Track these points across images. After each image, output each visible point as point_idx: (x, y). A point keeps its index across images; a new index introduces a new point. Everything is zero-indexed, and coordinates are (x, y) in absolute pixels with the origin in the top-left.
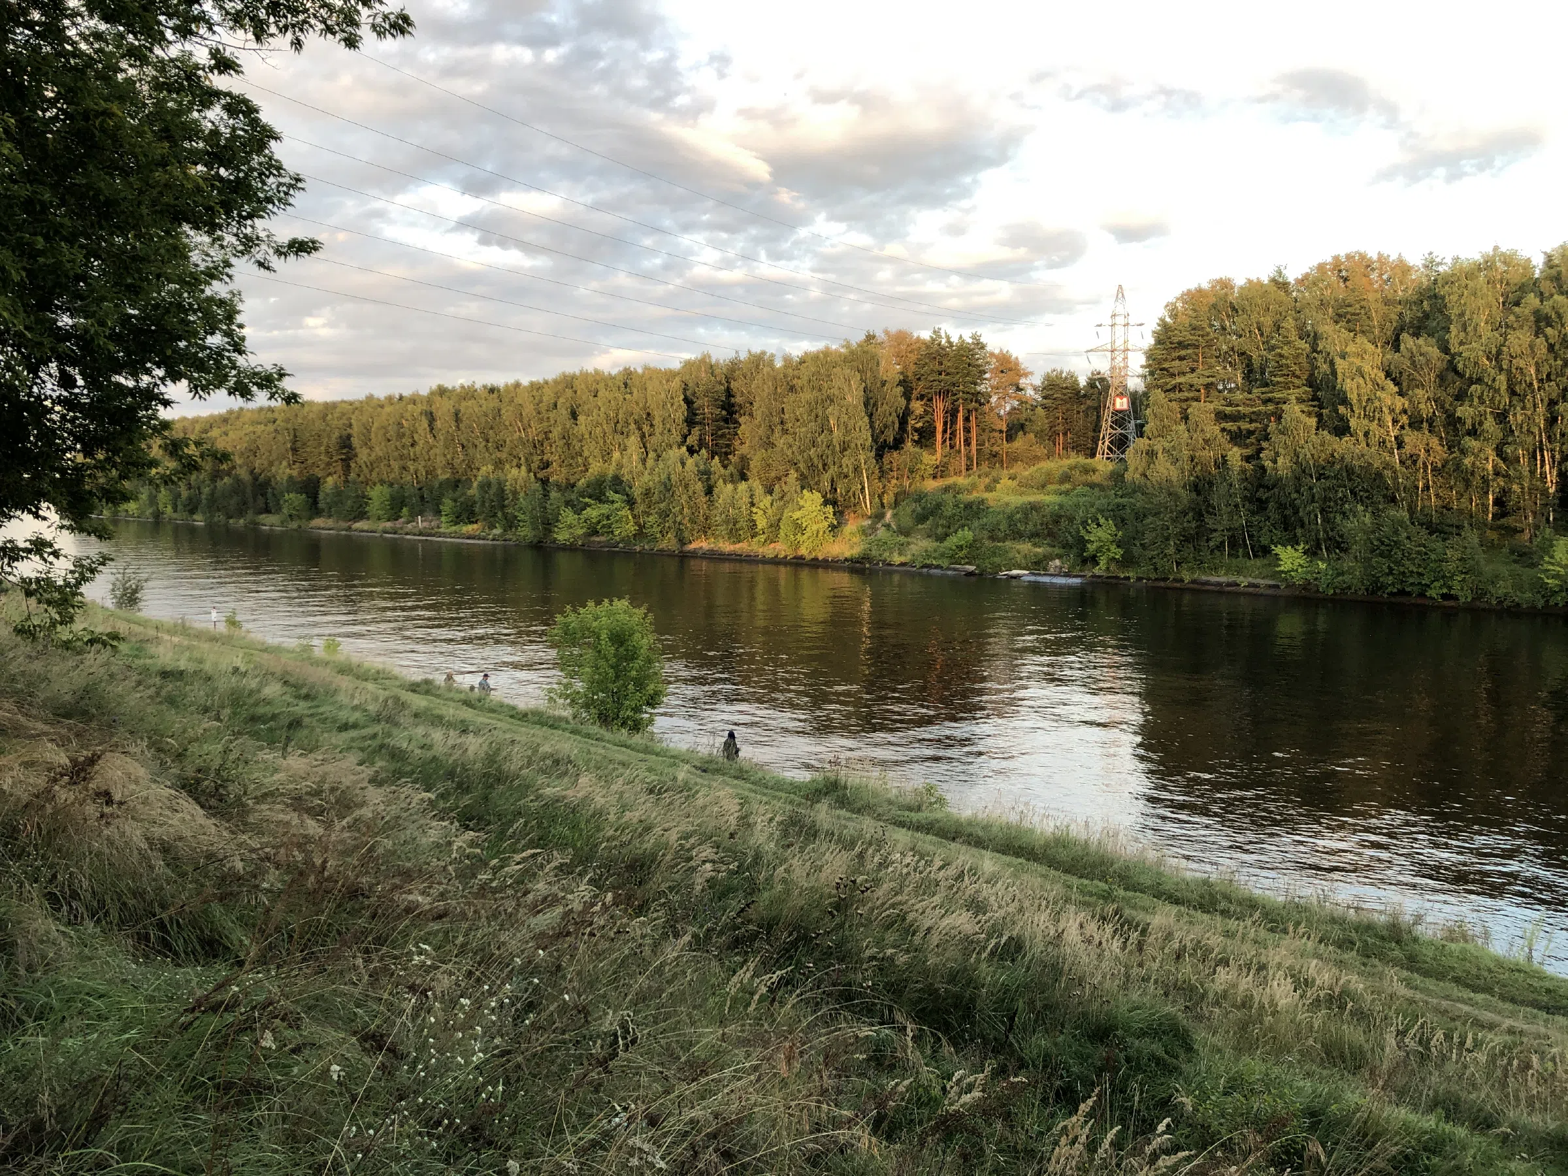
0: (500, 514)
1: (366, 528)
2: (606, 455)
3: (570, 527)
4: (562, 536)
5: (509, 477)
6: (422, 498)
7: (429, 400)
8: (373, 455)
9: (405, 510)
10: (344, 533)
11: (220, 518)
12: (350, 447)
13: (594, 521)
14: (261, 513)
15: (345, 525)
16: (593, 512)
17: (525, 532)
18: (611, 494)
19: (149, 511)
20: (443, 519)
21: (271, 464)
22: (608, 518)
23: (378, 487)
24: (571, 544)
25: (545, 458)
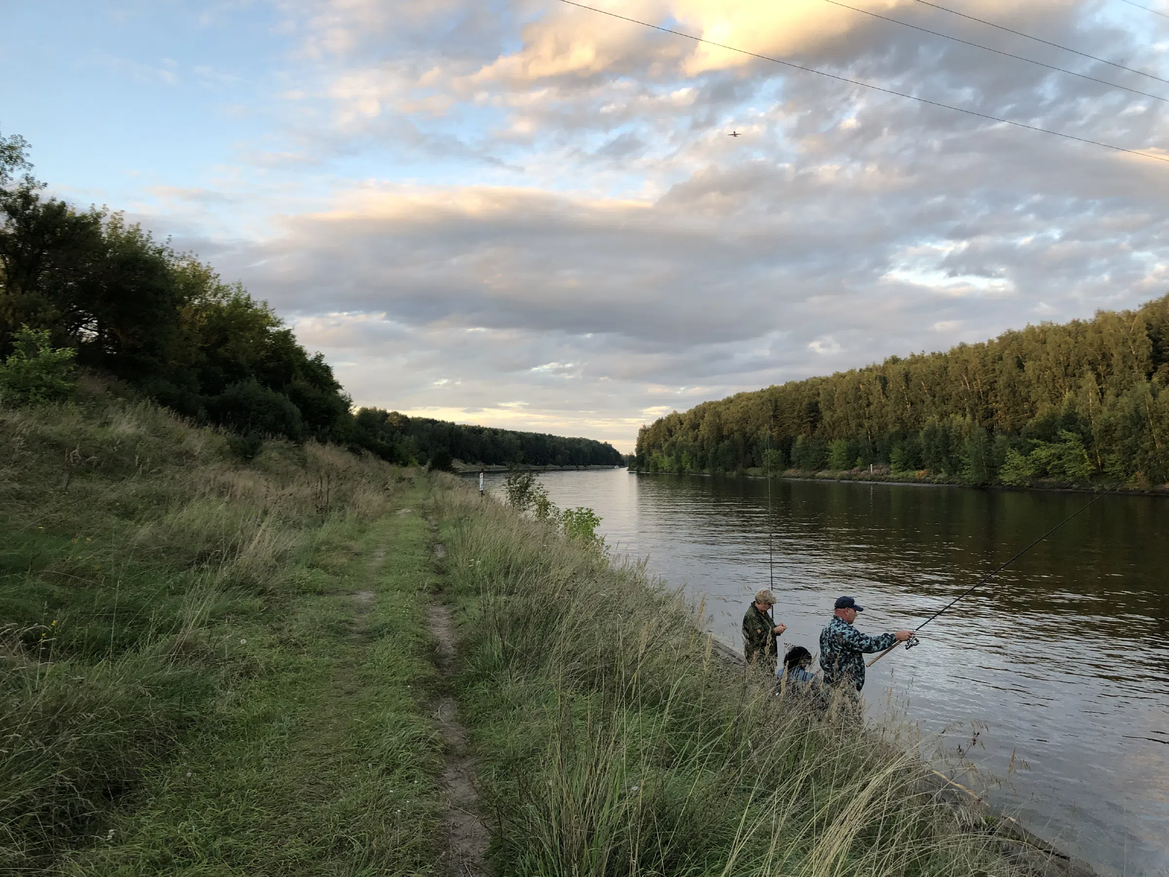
0: (944, 459)
1: (826, 475)
2: (1056, 397)
3: (1017, 468)
4: (1008, 477)
5: (955, 423)
6: (875, 450)
7: (884, 369)
8: (835, 415)
9: (859, 460)
10: (808, 480)
11: (720, 470)
12: (818, 411)
13: (1044, 461)
14: (749, 467)
15: (808, 473)
16: (1042, 453)
17: (969, 475)
18: (1064, 434)
19: (676, 467)
20: (892, 466)
21: (758, 429)
22: (1060, 458)
23: (837, 442)
24: (1018, 485)
25: (990, 406)
